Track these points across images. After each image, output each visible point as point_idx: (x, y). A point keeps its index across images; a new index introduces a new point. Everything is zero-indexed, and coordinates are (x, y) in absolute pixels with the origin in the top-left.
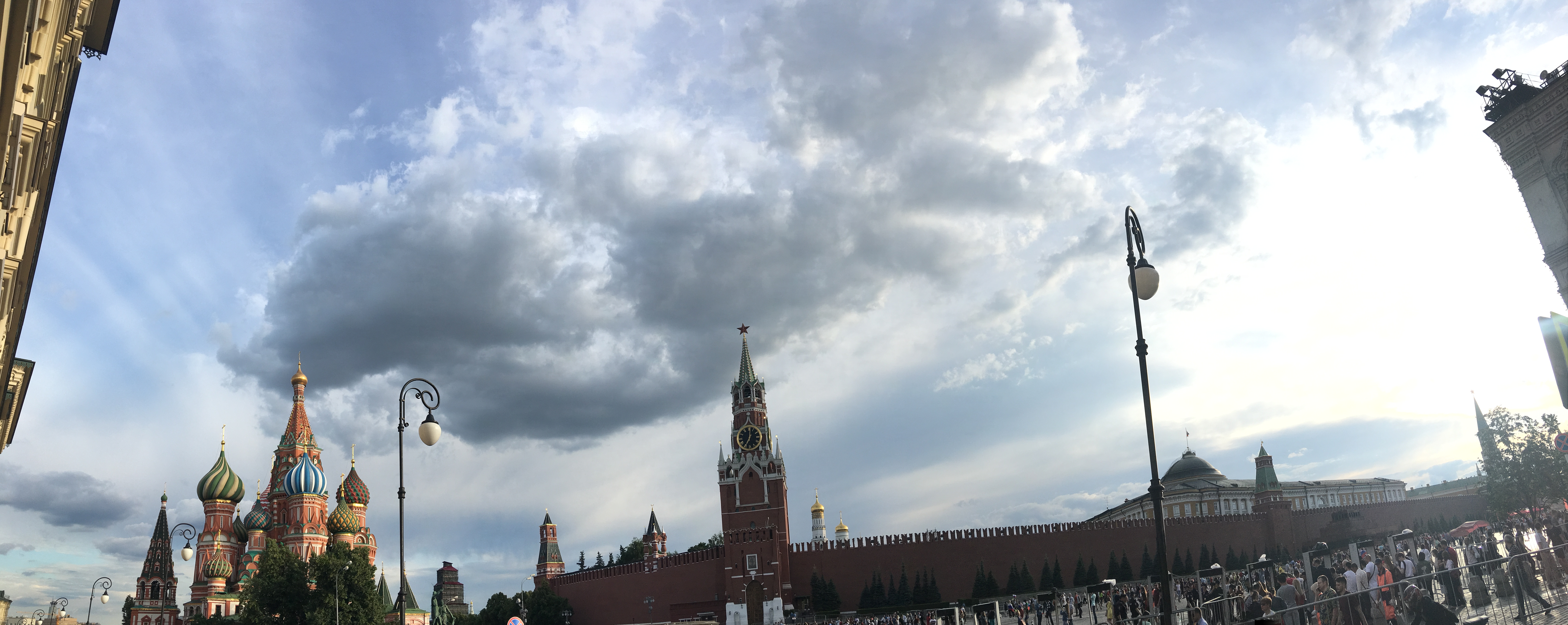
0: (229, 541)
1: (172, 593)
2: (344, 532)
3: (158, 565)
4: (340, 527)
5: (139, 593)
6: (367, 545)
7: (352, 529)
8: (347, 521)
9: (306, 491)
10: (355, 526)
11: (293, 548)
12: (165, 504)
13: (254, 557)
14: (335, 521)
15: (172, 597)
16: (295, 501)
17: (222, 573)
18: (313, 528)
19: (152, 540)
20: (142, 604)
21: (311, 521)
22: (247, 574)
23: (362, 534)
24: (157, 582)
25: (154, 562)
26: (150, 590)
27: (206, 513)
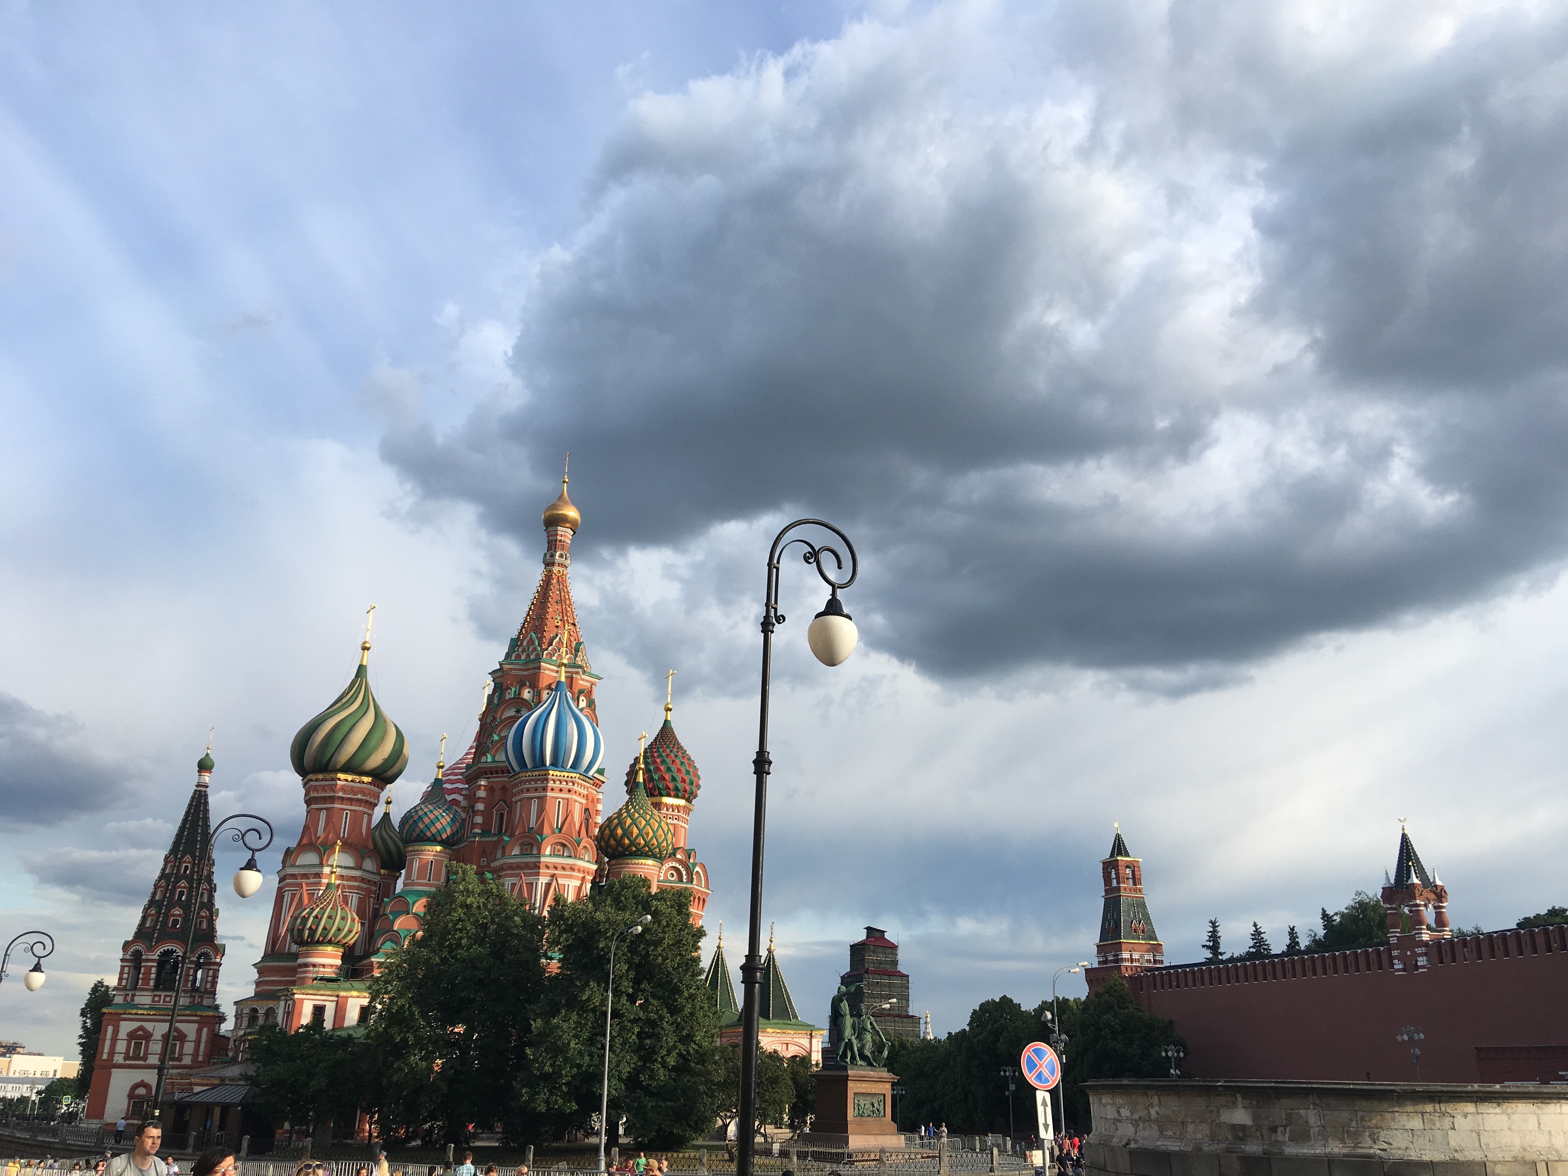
0: (358, 867)
1: (210, 979)
2: (640, 855)
3: (179, 915)
4: (630, 846)
5: (125, 976)
6: (689, 886)
7: (657, 850)
8: (648, 834)
9: (555, 764)
10: (665, 844)
11: (514, 885)
12: (207, 778)
13: (414, 904)
14: (619, 831)
15: (209, 985)
16: (527, 786)
17: (336, 935)
18: (564, 845)
19: (166, 858)
20: (132, 1000)
21: (561, 829)
22: (395, 938)
23: (680, 861)
24: (172, 952)
25: (170, 907)
26: (154, 970)
27: (308, 802)
